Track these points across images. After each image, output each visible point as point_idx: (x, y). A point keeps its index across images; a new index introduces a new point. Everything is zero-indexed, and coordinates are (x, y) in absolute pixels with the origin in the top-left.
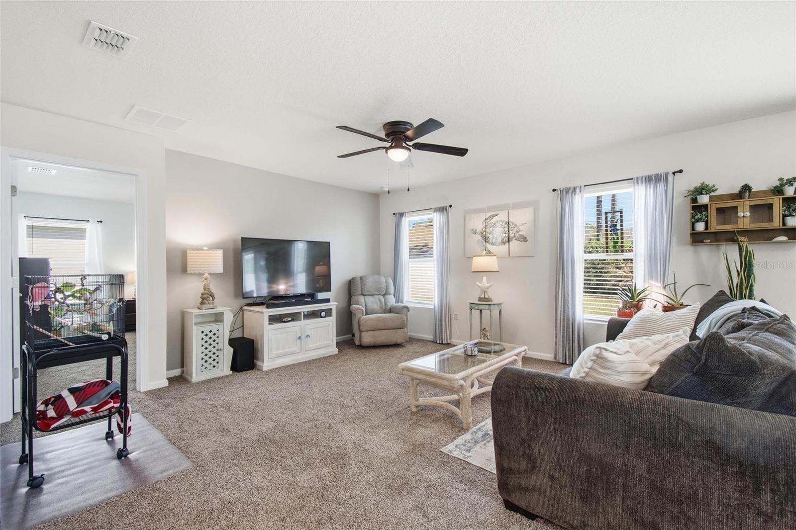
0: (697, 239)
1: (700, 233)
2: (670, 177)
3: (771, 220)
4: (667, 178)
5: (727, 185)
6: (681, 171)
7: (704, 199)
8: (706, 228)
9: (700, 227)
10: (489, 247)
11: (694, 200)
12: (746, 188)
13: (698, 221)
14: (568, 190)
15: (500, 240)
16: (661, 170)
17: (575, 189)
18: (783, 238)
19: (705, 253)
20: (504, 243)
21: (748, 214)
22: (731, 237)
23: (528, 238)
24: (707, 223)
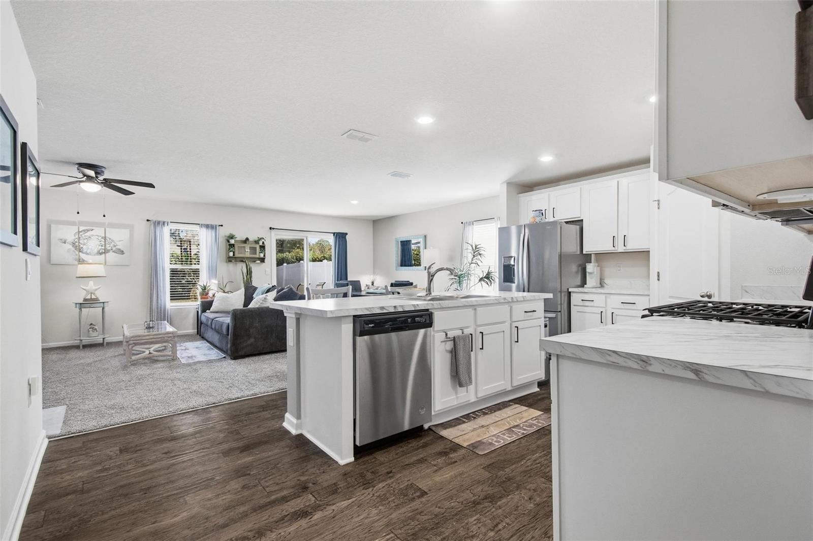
0: (229, 260)
1: (231, 257)
2: (218, 227)
3: (256, 254)
4: (216, 228)
5: (240, 236)
6: (222, 226)
7: (232, 241)
8: (234, 255)
9: (231, 254)
10: (83, 256)
11: (229, 242)
12: (247, 239)
13: (231, 251)
14: (159, 223)
15: (96, 251)
16: (214, 223)
17: (164, 223)
18: (259, 262)
19: (231, 265)
20: (101, 254)
21: (249, 250)
22: (242, 260)
23: (125, 252)
24: (234, 252)
